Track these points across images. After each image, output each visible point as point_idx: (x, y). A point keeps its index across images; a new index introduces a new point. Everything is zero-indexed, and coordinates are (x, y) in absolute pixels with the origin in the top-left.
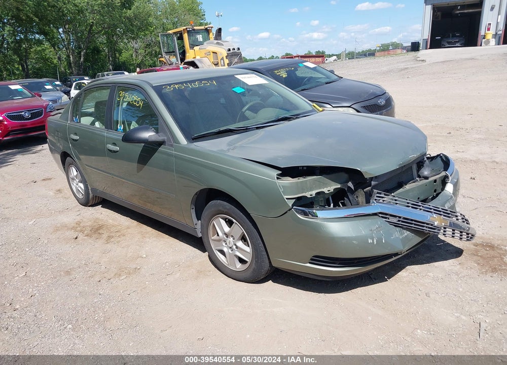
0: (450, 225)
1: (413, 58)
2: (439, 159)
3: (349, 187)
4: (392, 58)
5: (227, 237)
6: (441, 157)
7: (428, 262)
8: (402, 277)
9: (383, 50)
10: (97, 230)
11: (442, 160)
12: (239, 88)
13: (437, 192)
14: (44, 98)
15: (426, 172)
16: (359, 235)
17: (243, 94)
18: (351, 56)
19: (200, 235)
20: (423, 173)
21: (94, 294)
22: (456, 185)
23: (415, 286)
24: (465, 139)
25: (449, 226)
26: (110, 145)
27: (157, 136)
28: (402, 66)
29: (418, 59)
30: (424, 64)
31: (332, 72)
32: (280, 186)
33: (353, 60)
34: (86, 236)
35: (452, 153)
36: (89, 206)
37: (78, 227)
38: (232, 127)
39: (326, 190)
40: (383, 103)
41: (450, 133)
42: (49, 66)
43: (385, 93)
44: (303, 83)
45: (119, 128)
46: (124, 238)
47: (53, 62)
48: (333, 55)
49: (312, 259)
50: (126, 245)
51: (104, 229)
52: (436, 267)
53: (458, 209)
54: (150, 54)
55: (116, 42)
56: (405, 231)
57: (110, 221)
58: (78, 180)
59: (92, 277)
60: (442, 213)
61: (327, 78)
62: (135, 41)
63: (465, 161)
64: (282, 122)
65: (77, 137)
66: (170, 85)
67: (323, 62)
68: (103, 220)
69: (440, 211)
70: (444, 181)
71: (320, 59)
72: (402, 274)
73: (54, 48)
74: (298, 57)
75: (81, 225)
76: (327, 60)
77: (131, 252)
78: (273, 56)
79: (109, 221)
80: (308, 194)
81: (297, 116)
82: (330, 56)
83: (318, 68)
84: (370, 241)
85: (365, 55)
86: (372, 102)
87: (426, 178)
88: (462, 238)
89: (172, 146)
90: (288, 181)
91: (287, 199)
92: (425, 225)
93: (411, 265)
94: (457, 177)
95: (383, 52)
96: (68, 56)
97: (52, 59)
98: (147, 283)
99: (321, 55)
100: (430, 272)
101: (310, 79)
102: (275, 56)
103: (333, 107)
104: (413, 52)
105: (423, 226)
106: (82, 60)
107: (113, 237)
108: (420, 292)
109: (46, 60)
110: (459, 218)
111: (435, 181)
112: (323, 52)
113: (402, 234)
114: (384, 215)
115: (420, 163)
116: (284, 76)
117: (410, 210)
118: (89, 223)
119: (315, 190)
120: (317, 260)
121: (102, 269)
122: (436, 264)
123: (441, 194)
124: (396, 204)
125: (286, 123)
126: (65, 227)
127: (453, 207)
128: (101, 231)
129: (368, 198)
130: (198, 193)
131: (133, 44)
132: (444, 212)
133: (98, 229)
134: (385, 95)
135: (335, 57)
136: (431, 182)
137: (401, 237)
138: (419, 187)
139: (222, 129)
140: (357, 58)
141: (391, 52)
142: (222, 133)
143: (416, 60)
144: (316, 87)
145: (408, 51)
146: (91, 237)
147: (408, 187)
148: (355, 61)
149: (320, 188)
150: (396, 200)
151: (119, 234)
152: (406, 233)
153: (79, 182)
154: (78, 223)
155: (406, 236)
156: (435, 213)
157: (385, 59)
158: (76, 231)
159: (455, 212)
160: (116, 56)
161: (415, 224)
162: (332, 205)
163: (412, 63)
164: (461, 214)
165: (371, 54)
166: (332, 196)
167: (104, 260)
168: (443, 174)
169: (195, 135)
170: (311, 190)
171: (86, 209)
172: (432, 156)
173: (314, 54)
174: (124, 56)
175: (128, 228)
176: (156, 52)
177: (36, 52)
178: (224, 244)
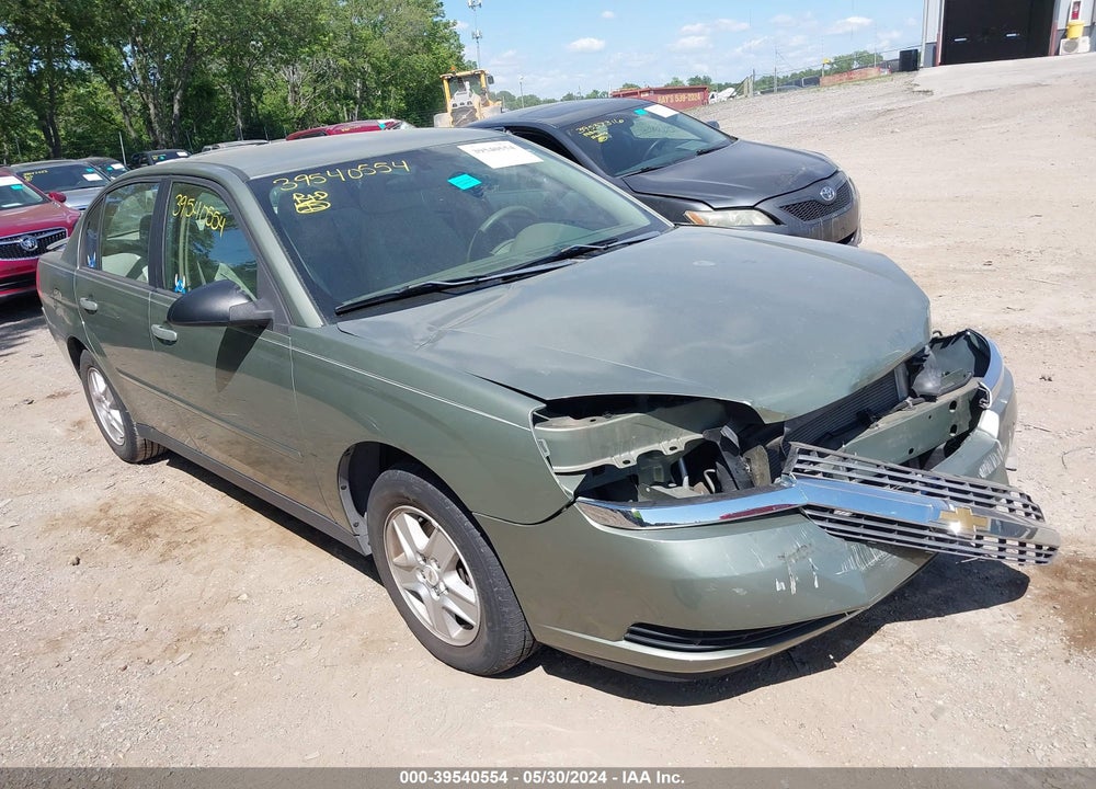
0: (994, 530)
1: (905, 88)
2: (963, 343)
3: (725, 440)
4: (858, 87)
5: (425, 560)
6: (968, 338)
7: (939, 613)
8: (871, 656)
9: (839, 71)
10: (144, 525)
11: (971, 345)
12: (465, 177)
13: (959, 432)
14: (68, 204)
15: (928, 383)
16: (751, 570)
17: (475, 191)
18: (768, 86)
19: (367, 551)
20: (922, 385)
21: (104, 707)
22: (1006, 416)
23: (905, 684)
24: (1026, 278)
25: (991, 532)
26: (157, 326)
27: (251, 306)
28: (880, 105)
29: (916, 89)
30: (928, 99)
31: (714, 126)
32: (541, 443)
33: (771, 95)
34: (116, 542)
35: (995, 313)
36: (139, 463)
37: (101, 520)
38: (438, 279)
39: (664, 447)
40: (830, 198)
41: (990, 263)
42: (105, 127)
43: (837, 172)
44: (648, 152)
45: (177, 284)
46: (204, 547)
47: (113, 119)
48: (728, 85)
49: (632, 632)
50: (205, 567)
51: (162, 522)
52: (959, 626)
53: (1013, 478)
54: (327, 95)
55: (249, 72)
56: (874, 551)
57: (180, 502)
58: (108, 404)
59: (109, 655)
60: (971, 497)
61: (703, 140)
62: (291, 68)
63: (1025, 334)
64: (569, 261)
65: (93, 305)
66: (291, 176)
67: (704, 102)
68: (163, 499)
69: (967, 492)
70: (976, 404)
71: (698, 96)
72: (872, 646)
73: (115, 90)
74: (649, 91)
75: (111, 512)
76: (713, 97)
77: (213, 586)
78: (596, 92)
79: (177, 502)
80: (617, 461)
81: (607, 245)
82: (721, 88)
83: (682, 118)
84: (780, 586)
85: (798, 84)
86: (806, 195)
87: (931, 398)
88: (1024, 560)
89: (286, 331)
90: (567, 426)
91: (556, 474)
92: (926, 532)
93: (895, 621)
94: (1008, 393)
95: (837, 76)
96: (145, 107)
97: (111, 112)
98: (237, 674)
99: (701, 87)
100: (943, 643)
101: (664, 142)
102: (601, 91)
103: (715, 209)
104: (905, 74)
105: (923, 537)
106: (176, 111)
107: (178, 545)
108: (916, 704)
109: (97, 115)
110: (1017, 505)
111: (953, 405)
112: (707, 80)
113: (864, 560)
114: (818, 512)
115: (914, 364)
116: (601, 140)
117: (885, 494)
118: (130, 509)
119: (640, 446)
120: (644, 632)
121: (137, 633)
122: (960, 617)
123: (969, 438)
124: (851, 479)
125: (581, 263)
126: (73, 519)
127: (1001, 472)
128: (152, 530)
129: (777, 464)
130: (351, 452)
131: (286, 74)
132: (976, 495)
133: (146, 525)
134: (835, 177)
135: (730, 91)
136: (940, 407)
137: (863, 568)
138: (912, 423)
139: (413, 284)
140: (779, 90)
141: (856, 75)
142: (414, 295)
143: (911, 90)
144: (675, 162)
145: (892, 71)
146: (128, 544)
147: (884, 424)
148: (774, 100)
149: (650, 443)
150: (849, 470)
151: (195, 536)
152: (878, 555)
153: (111, 407)
154: (105, 509)
155: (877, 563)
156: (952, 498)
157: (842, 91)
158: (95, 528)
159: (1005, 491)
160: (251, 102)
161: (900, 533)
162: (686, 479)
163: (901, 98)
164: (1021, 494)
165: (811, 80)
166: (685, 458)
167: (146, 607)
168: (973, 384)
169: (346, 303)
170: (627, 447)
171: (131, 471)
172: (945, 335)
173: (686, 84)
174: (269, 102)
175: (217, 520)
176: (338, 90)
177: (77, 99)
178: (420, 577)
